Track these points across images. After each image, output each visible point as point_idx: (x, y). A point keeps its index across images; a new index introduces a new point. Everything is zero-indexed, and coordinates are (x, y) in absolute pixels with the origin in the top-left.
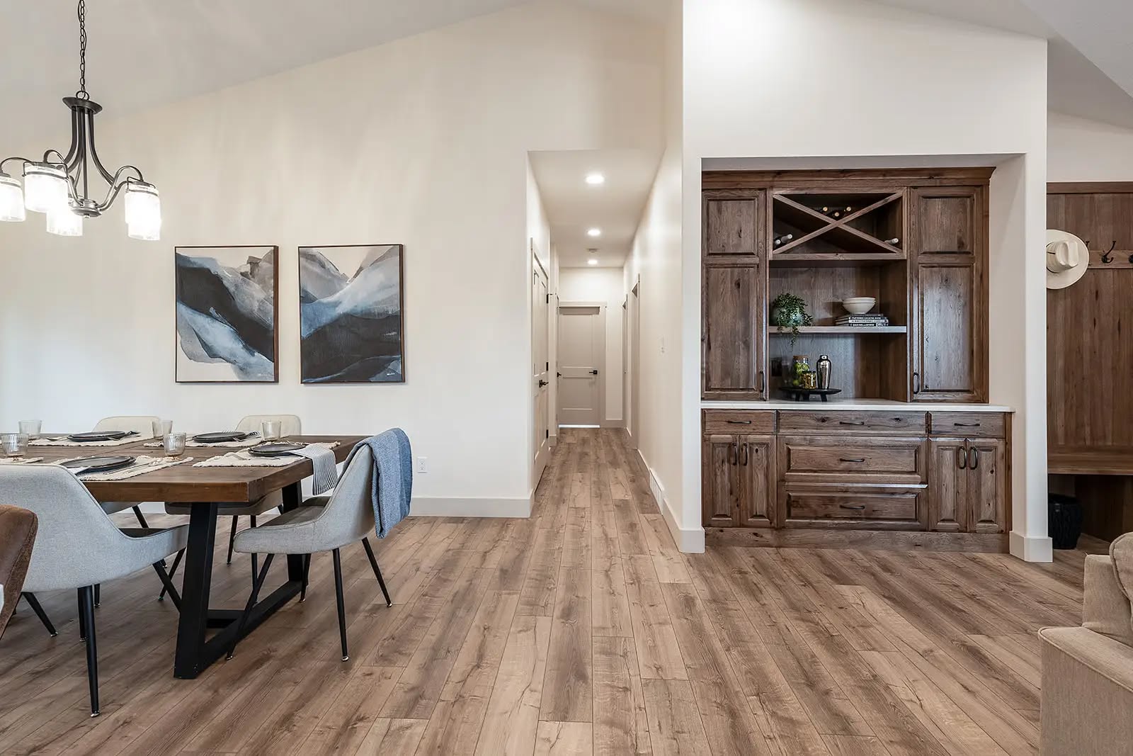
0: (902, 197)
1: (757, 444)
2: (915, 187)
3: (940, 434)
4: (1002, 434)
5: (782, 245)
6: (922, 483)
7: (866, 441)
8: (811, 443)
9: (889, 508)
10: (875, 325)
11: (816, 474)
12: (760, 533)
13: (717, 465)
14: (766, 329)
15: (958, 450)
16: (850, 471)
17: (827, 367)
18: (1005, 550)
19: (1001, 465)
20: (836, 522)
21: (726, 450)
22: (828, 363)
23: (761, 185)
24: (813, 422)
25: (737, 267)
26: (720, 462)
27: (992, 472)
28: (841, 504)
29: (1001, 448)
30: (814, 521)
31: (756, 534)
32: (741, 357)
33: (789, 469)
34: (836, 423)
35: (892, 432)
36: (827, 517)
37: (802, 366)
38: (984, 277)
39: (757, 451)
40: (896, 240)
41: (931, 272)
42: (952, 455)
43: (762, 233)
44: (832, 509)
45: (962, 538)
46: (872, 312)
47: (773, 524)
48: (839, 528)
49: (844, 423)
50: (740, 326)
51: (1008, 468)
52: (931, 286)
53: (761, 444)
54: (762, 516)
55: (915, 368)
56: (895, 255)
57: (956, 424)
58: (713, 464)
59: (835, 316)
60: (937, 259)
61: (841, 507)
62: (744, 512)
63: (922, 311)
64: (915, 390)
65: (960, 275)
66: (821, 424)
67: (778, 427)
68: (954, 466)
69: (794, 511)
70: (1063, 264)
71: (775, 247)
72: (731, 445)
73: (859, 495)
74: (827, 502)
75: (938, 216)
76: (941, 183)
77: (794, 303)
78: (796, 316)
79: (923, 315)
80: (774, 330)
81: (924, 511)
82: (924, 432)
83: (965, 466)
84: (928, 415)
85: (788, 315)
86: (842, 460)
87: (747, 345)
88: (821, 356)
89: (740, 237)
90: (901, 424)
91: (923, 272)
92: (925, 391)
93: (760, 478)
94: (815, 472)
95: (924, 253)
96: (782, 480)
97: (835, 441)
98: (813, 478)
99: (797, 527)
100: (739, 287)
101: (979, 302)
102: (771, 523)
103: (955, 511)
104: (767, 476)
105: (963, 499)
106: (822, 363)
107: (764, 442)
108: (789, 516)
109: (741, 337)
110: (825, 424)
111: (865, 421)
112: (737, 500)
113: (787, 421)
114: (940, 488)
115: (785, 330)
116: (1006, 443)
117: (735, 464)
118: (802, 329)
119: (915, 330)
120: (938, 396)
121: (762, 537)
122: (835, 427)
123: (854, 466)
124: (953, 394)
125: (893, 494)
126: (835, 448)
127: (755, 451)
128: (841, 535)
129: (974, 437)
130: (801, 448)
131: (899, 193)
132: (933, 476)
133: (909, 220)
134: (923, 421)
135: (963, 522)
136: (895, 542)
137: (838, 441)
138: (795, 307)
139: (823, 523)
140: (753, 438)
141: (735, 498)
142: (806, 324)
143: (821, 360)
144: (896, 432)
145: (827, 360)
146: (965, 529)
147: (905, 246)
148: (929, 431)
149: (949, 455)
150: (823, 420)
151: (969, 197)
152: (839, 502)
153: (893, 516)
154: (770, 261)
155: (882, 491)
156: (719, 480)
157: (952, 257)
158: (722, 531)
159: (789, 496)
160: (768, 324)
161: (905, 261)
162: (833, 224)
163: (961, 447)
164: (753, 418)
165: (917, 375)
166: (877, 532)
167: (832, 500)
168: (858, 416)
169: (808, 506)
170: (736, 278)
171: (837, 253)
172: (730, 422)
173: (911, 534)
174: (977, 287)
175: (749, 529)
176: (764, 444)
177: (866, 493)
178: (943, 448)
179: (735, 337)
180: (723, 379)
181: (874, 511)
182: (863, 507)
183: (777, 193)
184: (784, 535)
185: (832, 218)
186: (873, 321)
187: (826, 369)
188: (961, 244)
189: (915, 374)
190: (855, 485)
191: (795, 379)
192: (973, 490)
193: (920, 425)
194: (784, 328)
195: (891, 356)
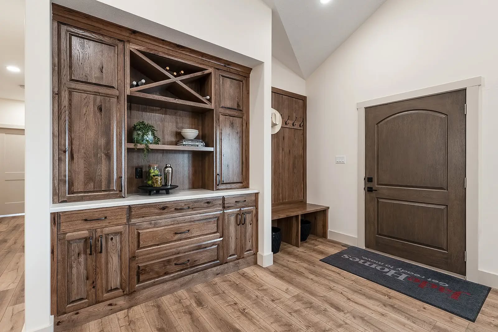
0: (211, 73)
1: (112, 234)
2: (218, 69)
3: (229, 208)
4: (255, 204)
5: (137, 85)
6: (220, 237)
7: (191, 218)
8: (155, 225)
9: (203, 256)
10: (198, 146)
11: (159, 246)
12: (114, 303)
13: (73, 258)
14: (125, 145)
15: (237, 215)
16: (181, 239)
17: (170, 171)
18: (255, 263)
19: (254, 220)
20: (172, 275)
21: (81, 245)
22: (170, 169)
23: (121, 37)
24: (157, 211)
25: (99, 95)
26: (76, 255)
27: (251, 224)
28: (175, 262)
29: (254, 212)
30: (157, 280)
31: (110, 305)
32: (103, 166)
33: (139, 247)
34: (172, 209)
35: (205, 210)
36: (166, 274)
37: (154, 171)
38: (247, 124)
39: (112, 239)
40: (208, 97)
41: (225, 118)
42: (234, 218)
43: (121, 73)
44: (169, 268)
45: (238, 263)
46: (197, 138)
47: (125, 292)
48: (174, 279)
49: (177, 209)
50: (102, 142)
51: (257, 221)
52: (225, 126)
53: (116, 233)
54: (116, 289)
55: (218, 171)
56: (208, 106)
57: (236, 202)
58: (69, 257)
59: (177, 140)
60: (228, 112)
61: (176, 264)
62: (100, 291)
63: (221, 139)
64: (218, 183)
65: (237, 121)
66: (162, 211)
67: (129, 219)
68: (235, 224)
69: (142, 278)
70: (274, 123)
71: (132, 86)
72: (86, 239)
73: (187, 253)
74: (166, 264)
75: (228, 88)
76: (230, 70)
77: (146, 128)
78: (149, 137)
79: (221, 142)
80: (132, 146)
81: (221, 254)
82: (221, 208)
83: (240, 224)
84: (223, 198)
85: (143, 136)
86: (176, 233)
87: (109, 156)
88: (166, 165)
89: (102, 72)
90: (210, 205)
91: (222, 118)
92: (222, 184)
93: (114, 261)
94: (158, 245)
95: (222, 107)
96: (133, 258)
97: (171, 221)
98: (157, 250)
99: (145, 288)
100: (101, 110)
101: (246, 137)
102: (124, 292)
103: (236, 249)
104: (120, 257)
105: (239, 240)
106: (167, 169)
107: (118, 231)
108: (138, 282)
109: (103, 150)
110: (165, 211)
111: (190, 206)
112: (93, 282)
113: (137, 213)
114: (229, 238)
115: (139, 146)
116: (256, 209)
117: (91, 254)
118: (152, 146)
119: (218, 150)
120: (228, 186)
121: (116, 305)
122: (171, 212)
123: (184, 236)
124: (235, 184)
125: (206, 248)
126: (172, 226)
127: (110, 240)
128: (176, 283)
129: (244, 207)
130: (148, 230)
131: (210, 70)
132: (226, 232)
133: (215, 87)
134: (221, 202)
135: (239, 254)
136: (206, 276)
137: (173, 221)
138: (148, 131)
139: (163, 279)
140: (107, 230)
141: (91, 282)
142: (157, 143)
143: (166, 167)
144: (207, 210)
145: (170, 167)
146: (239, 257)
147: (213, 101)
148: (224, 207)
149: (233, 219)
150: (164, 208)
151: (242, 81)
152: (174, 261)
153: (206, 261)
154: (128, 95)
155: (199, 247)
156: (74, 271)
157: (234, 112)
158: (77, 313)
159: (139, 267)
160: (126, 141)
161: (213, 110)
162: (173, 79)
163: (238, 214)
164: (108, 214)
165: (219, 175)
166: (197, 274)
167: (169, 261)
168: (186, 203)
169: (152, 270)
170: (98, 103)
171: (175, 98)
172: (86, 220)
173: (214, 269)
174: (245, 129)
175: (104, 303)
176: (118, 233)
177: (190, 251)
178: (230, 215)
179: (97, 150)
180: (86, 184)
181: (195, 261)
182: (189, 261)
183: (133, 47)
184: (134, 297)
185: (172, 75)
186: (197, 144)
187: (169, 173)
188: (238, 105)
189: (218, 174)
190: (184, 248)
191: (149, 180)
192: (243, 235)
193: (219, 204)
194: (139, 145)
195: (207, 164)
